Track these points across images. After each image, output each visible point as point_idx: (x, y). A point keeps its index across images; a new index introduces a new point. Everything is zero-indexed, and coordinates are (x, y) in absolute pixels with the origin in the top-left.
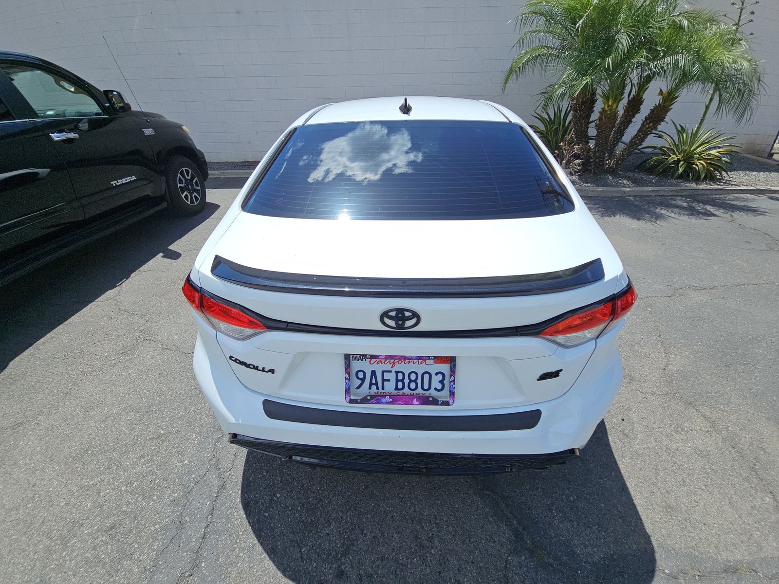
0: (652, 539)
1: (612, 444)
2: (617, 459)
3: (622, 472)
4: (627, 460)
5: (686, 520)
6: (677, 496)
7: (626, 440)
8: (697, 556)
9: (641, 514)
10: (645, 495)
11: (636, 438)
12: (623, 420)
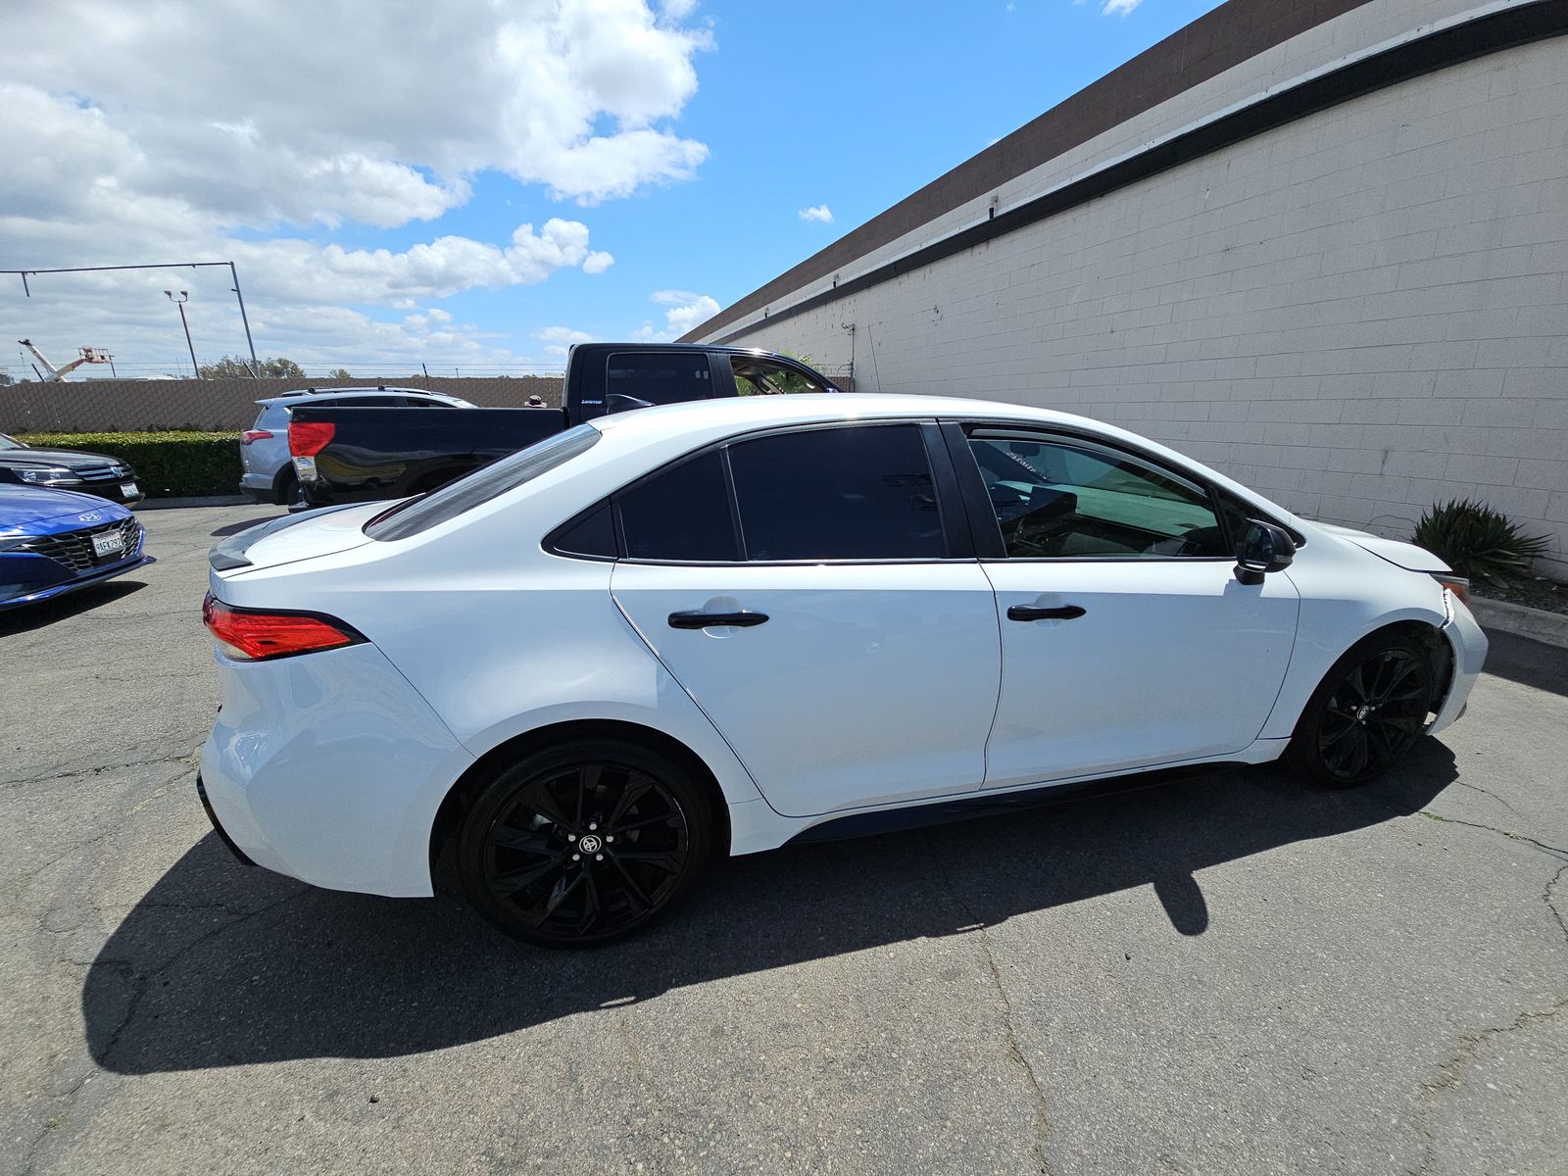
0: (137, 1078)
1: (324, 1060)
2: (289, 1062)
3: (260, 1065)
4: (279, 1081)
5: (127, 1146)
6: (172, 1150)
7: (320, 1092)
8: (73, 1136)
9: (179, 1073)
10: (202, 1092)
11: (317, 1114)
12: (373, 1101)
